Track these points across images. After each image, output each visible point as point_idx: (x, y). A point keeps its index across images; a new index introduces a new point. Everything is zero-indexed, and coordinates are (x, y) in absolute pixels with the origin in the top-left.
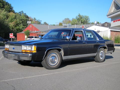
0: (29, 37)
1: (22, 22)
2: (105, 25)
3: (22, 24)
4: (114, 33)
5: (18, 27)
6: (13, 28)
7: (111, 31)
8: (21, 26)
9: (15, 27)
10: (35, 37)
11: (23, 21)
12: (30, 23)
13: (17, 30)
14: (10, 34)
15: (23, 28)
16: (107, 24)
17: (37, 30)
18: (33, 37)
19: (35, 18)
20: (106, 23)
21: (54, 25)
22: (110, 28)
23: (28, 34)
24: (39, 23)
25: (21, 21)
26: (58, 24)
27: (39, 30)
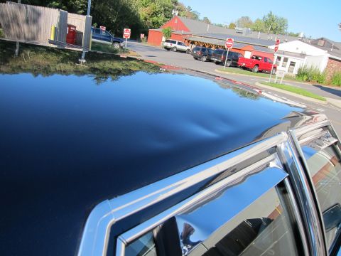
0: (167, 41)
1: (165, 10)
2: (319, 44)
3: (163, 14)
4: (335, 64)
5: (155, 19)
6: (146, 19)
7: (330, 58)
8: (161, 18)
9: (152, 16)
10: (179, 44)
11: (167, 8)
12: (177, 14)
13: (153, 23)
14: (125, 29)
15: (164, 21)
16: (323, 42)
17: (186, 29)
18: (175, 42)
19: (189, 7)
20: (322, 39)
21: (221, 26)
22: (329, 52)
23: (169, 34)
24: (195, 17)
25: (163, 9)
26: (228, 25)
27: (188, 31)
